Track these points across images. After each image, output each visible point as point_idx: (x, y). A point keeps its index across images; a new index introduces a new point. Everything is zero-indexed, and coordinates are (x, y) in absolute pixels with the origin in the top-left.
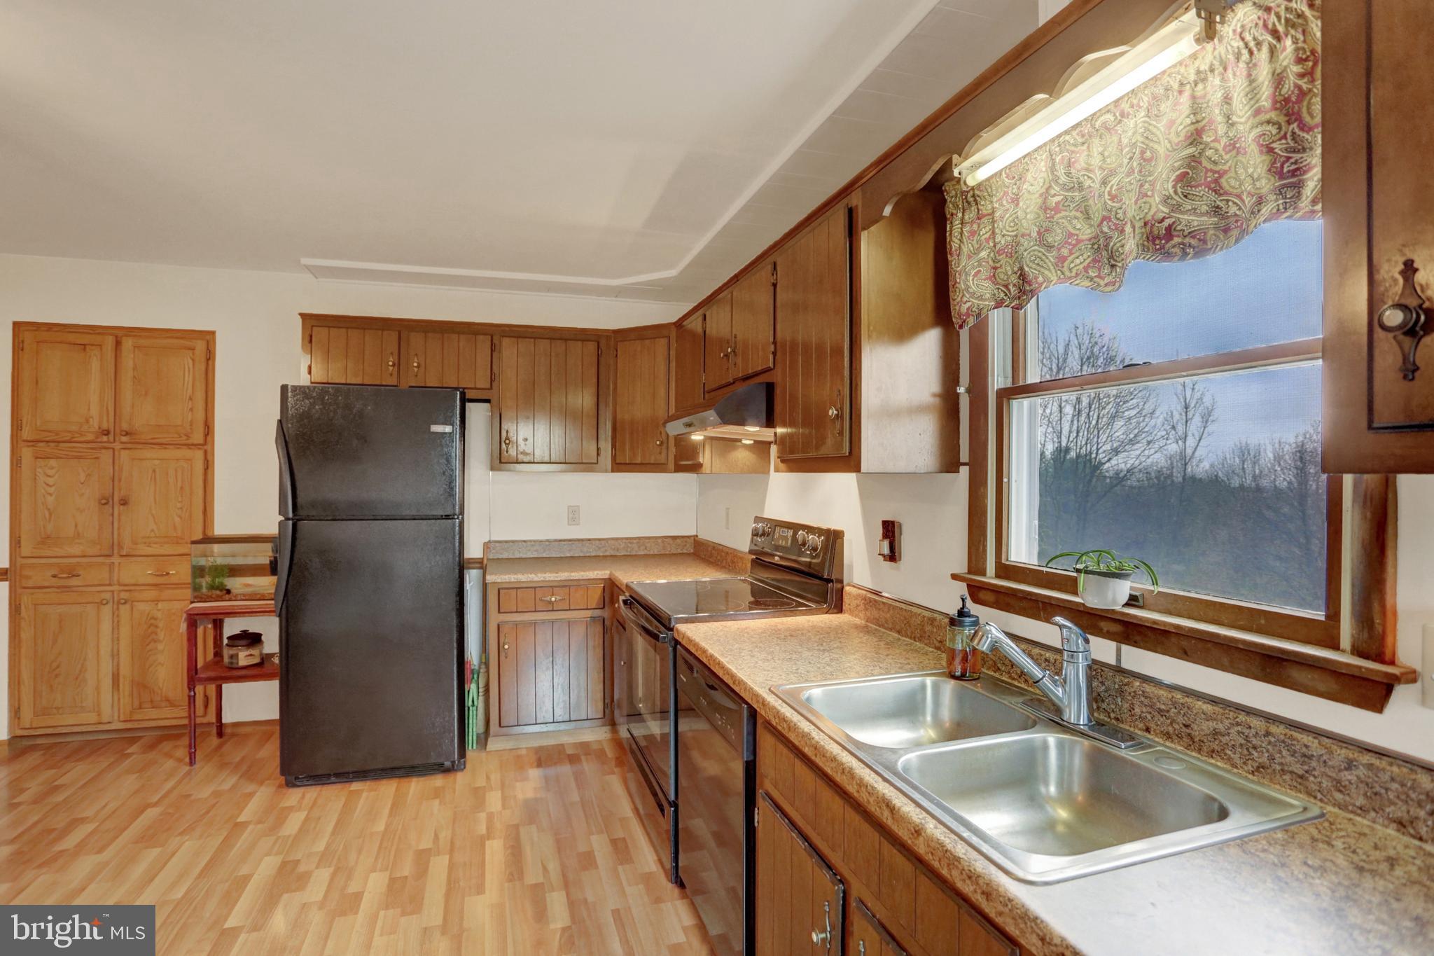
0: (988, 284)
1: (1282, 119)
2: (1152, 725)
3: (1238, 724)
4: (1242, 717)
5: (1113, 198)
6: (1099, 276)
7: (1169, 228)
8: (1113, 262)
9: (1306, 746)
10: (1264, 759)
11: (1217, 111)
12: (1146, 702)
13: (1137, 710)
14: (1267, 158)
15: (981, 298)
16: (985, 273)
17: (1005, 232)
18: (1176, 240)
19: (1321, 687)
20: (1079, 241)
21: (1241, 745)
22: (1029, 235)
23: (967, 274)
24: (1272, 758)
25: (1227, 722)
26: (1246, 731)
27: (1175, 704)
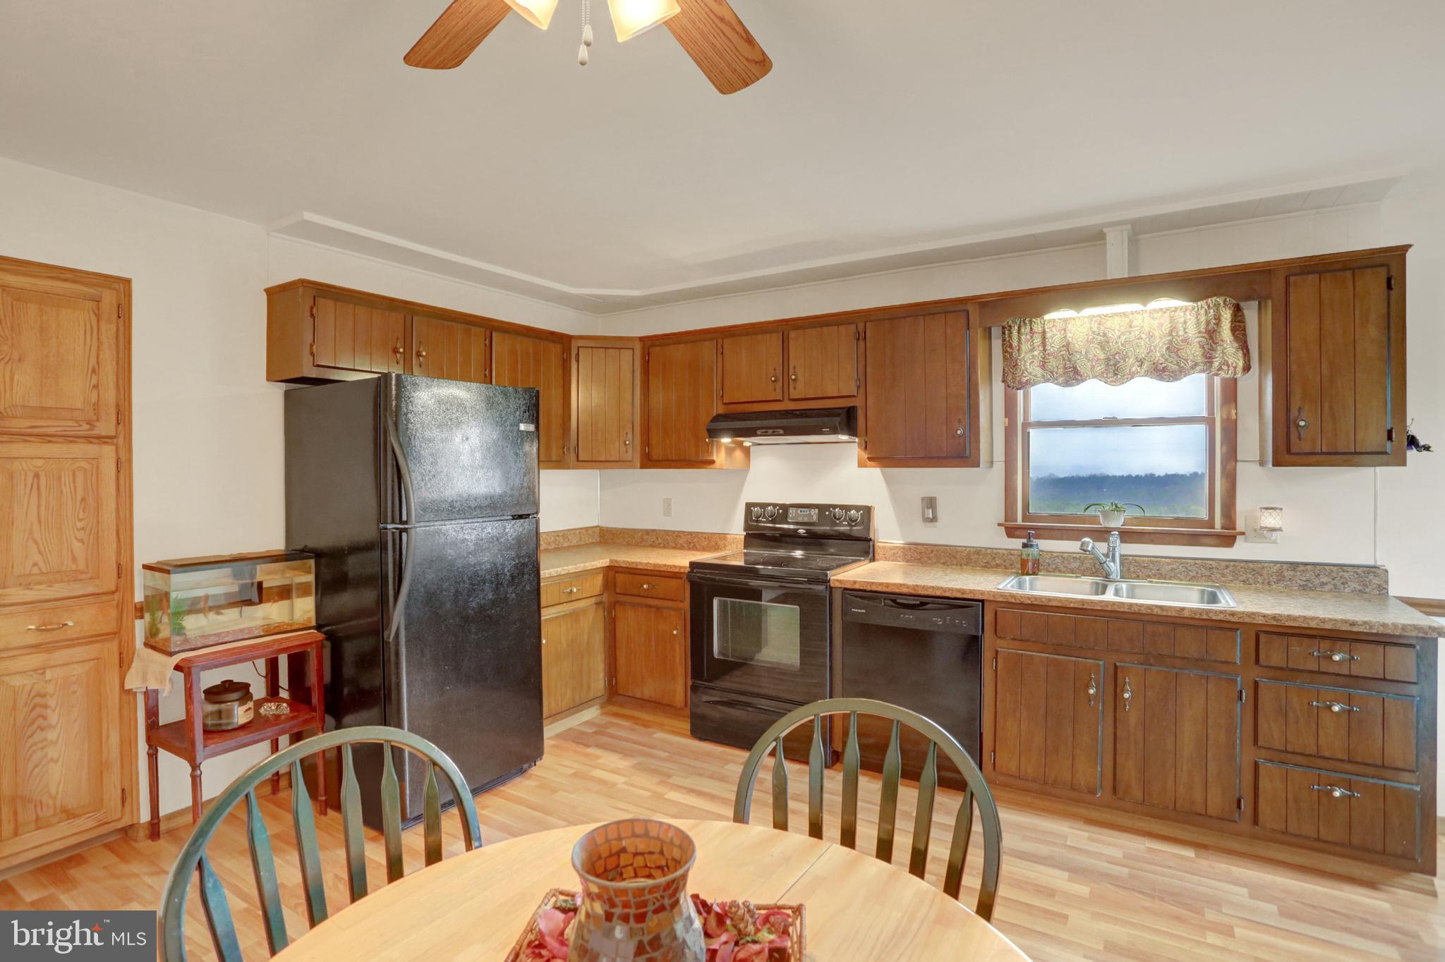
0: (1038, 369)
1: (1208, 337)
2: (1140, 574)
3: (1183, 563)
4: (1183, 561)
5: (1122, 345)
6: (1107, 377)
7: (1164, 368)
8: (1116, 372)
9: (1211, 565)
10: (1194, 574)
11: (1181, 325)
12: (1137, 565)
13: (1132, 569)
14: (1203, 351)
15: (1035, 376)
16: (1036, 363)
17: (1053, 345)
18: (1166, 373)
19: (1213, 543)
20: (1098, 359)
21: (1184, 571)
22: (1081, 352)
23: (1025, 362)
24: (1197, 573)
25: (1177, 564)
26: (1186, 565)
27: (1152, 562)
